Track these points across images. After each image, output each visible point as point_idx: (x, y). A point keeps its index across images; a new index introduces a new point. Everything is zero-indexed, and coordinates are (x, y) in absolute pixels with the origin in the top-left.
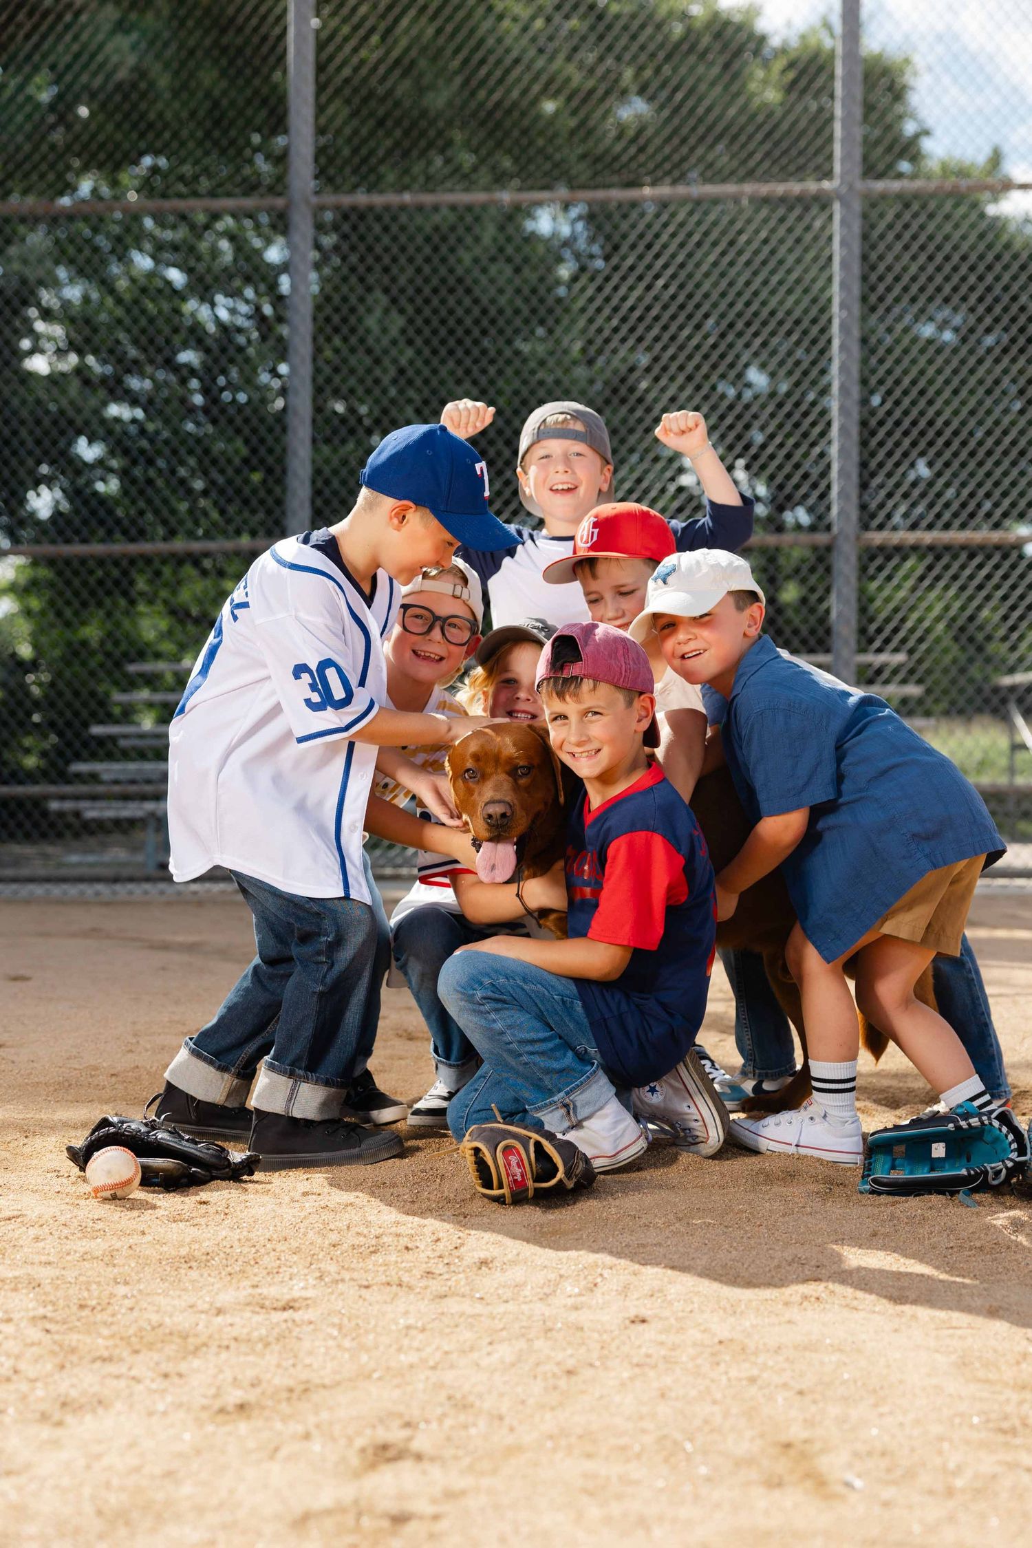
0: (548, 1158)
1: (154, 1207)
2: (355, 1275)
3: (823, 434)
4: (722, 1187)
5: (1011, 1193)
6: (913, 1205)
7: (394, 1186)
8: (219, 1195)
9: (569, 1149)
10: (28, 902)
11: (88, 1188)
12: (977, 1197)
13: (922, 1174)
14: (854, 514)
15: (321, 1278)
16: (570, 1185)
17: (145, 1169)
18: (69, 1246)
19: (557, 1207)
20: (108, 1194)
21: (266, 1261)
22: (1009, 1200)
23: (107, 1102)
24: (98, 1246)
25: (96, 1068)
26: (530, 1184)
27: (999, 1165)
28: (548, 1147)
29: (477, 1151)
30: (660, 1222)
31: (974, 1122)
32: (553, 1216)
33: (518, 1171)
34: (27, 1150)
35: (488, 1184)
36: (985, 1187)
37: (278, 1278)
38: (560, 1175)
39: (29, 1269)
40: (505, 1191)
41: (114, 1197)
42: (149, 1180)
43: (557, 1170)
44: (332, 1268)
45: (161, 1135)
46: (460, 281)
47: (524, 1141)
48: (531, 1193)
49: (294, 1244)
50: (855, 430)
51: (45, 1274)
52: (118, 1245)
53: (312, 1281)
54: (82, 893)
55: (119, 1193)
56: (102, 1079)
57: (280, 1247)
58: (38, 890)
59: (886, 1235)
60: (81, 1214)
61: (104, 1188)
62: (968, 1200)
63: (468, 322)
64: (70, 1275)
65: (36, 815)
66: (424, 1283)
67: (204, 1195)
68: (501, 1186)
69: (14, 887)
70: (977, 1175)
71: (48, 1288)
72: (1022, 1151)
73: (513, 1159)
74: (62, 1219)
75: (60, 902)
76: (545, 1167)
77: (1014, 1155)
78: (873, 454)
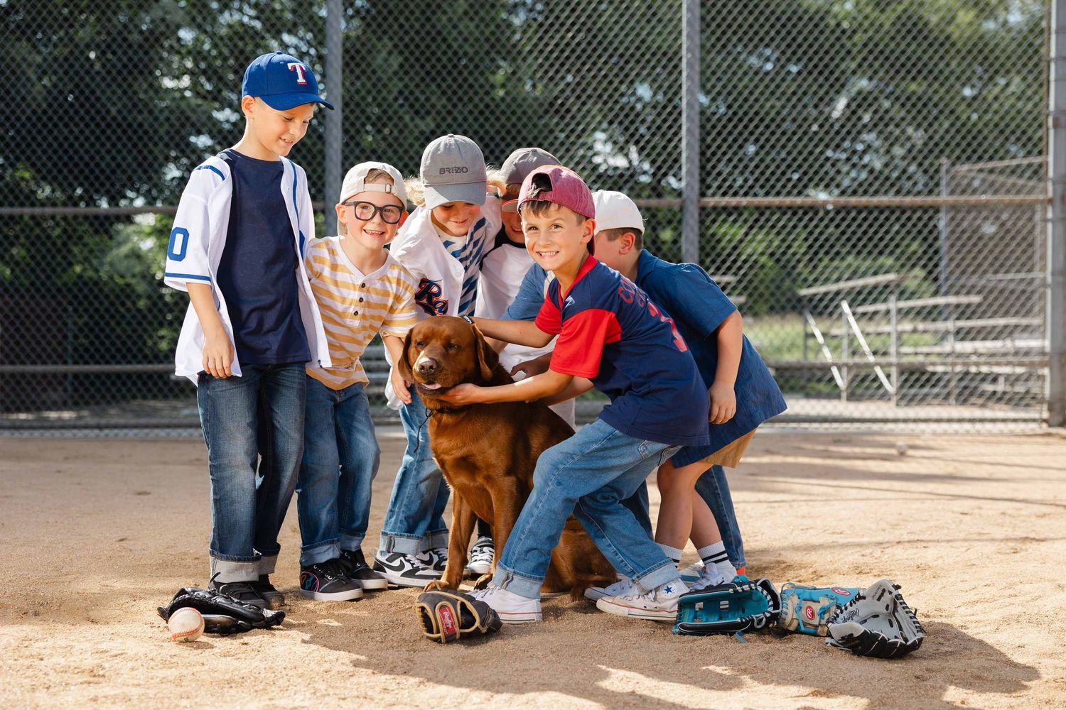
0: (470, 613)
1: (212, 647)
2: (337, 691)
3: (676, 134)
4: (584, 631)
5: (769, 633)
6: (705, 641)
7: (372, 631)
8: (256, 639)
9: (483, 607)
10: (155, 441)
11: (170, 635)
12: (747, 636)
13: (714, 621)
14: (697, 186)
15: (314, 693)
16: (484, 630)
17: (207, 622)
18: (154, 673)
19: (475, 644)
20: (182, 638)
21: (281, 682)
22: (768, 638)
23: (190, 576)
24: (172, 673)
25: (185, 554)
26: (458, 630)
27: (761, 616)
28: (469, 606)
29: (423, 609)
30: (540, 654)
31: (746, 587)
32: (472, 651)
33: (449, 622)
34: (134, 609)
35: (430, 630)
36: (752, 630)
37: (287, 694)
38: (477, 624)
39: (125, 689)
40: (441, 635)
41: (186, 641)
42: (210, 628)
43: (474, 621)
44: (322, 686)
45: (220, 600)
46: (439, 33)
47: (454, 602)
48: (458, 636)
49: (301, 671)
50: (697, 131)
51: (135, 692)
52: (186, 672)
53: (308, 696)
54: (191, 435)
55: (190, 638)
56: (189, 561)
57: (291, 673)
58: (162, 433)
59: (686, 661)
60: (164, 652)
61: (180, 635)
62: (741, 639)
63: (444, 60)
64: (151, 693)
65: (160, 383)
66: (381, 696)
67: (246, 639)
68: (438, 632)
69: (146, 431)
70: (747, 622)
71: (135, 702)
72: (776, 606)
73: (446, 614)
74: (151, 656)
75: (176, 441)
76: (467, 619)
77: (771, 609)
78: (709, 147)
